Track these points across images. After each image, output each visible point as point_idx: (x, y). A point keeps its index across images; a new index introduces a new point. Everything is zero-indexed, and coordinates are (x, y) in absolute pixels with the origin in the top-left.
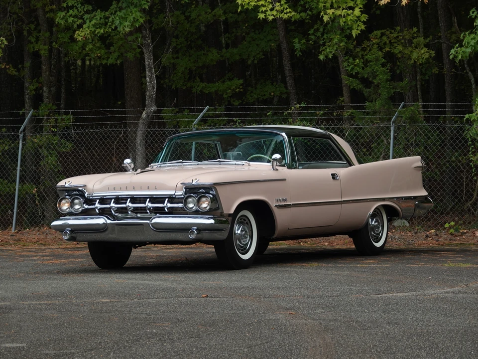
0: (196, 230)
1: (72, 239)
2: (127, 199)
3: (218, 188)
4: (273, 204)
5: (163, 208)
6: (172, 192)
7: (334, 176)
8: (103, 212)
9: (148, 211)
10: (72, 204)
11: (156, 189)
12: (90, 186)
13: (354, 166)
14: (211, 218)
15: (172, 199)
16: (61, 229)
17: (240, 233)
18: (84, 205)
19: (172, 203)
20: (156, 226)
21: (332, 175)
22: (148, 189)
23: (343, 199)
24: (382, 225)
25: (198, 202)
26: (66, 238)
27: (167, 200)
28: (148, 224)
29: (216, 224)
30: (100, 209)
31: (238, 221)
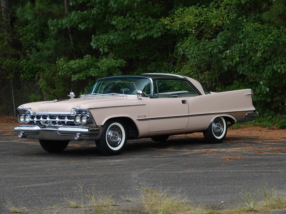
0: (79, 135)
1: (24, 137)
2: (47, 116)
3: (91, 111)
4: (134, 119)
5: (64, 122)
6: (69, 113)
7: (184, 102)
8: (39, 123)
9: (57, 123)
10: (25, 118)
11: (62, 111)
12: (33, 108)
13: (201, 95)
14: (87, 128)
15: (69, 117)
16: (19, 131)
17: (112, 135)
18: (30, 119)
19: (68, 119)
20: (60, 132)
21: (182, 101)
22: (58, 111)
23: (190, 114)
24: (223, 126)
25: (81, 119)
26: (20, 136)
27: (66, 117)
28: (56, 130)
29: (89, 132)
30: (37, 121)
31: (111, 129)
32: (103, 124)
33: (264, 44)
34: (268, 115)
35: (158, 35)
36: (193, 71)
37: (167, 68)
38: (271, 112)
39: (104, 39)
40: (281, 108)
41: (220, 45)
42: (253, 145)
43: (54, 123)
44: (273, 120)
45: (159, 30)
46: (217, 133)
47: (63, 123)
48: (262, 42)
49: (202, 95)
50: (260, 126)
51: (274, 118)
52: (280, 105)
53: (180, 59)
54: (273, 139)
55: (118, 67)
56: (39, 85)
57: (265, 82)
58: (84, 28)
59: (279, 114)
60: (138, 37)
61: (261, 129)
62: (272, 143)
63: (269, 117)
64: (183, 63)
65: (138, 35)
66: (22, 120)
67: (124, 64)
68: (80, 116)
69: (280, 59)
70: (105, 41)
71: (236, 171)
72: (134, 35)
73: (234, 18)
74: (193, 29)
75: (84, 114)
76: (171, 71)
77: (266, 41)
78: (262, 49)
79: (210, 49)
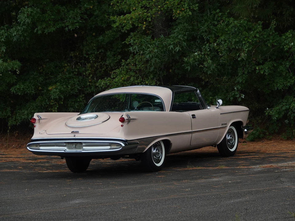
48: (247, 40)
57: (240, 88)
60: (46, 30)
69: (254, 59)
74: (144, 25)
76: (76, 73)
77: (251, 39)
78: (246, 48)
79: (172, 46)
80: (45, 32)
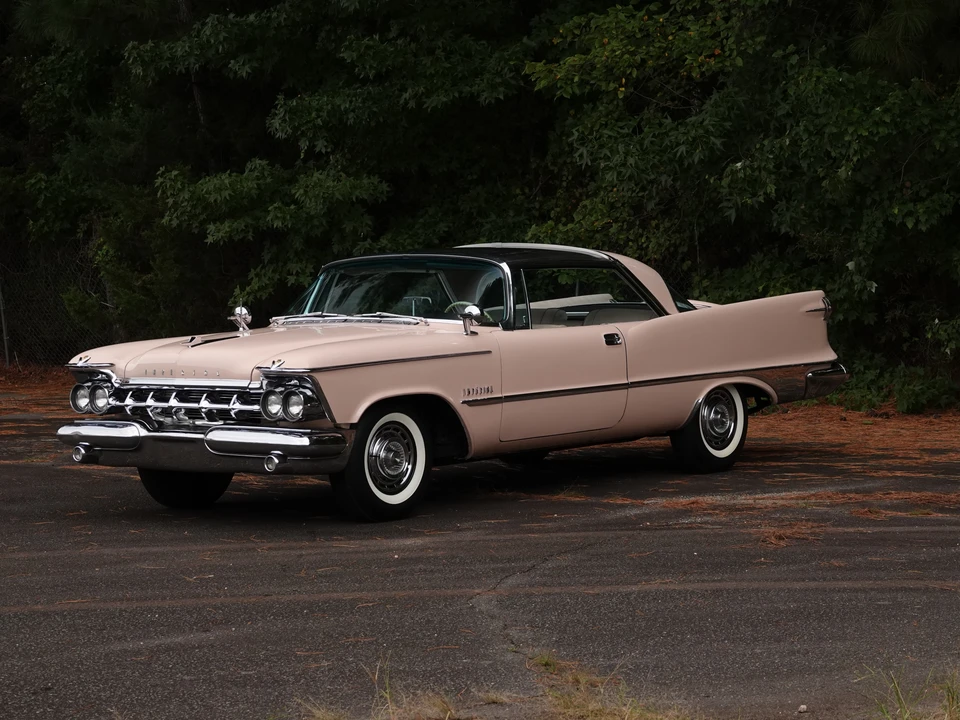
0: (278, 456)
2: (171, 391)
3: (316, 376)
4: (456, 400)
5: (228, 412)
6: (244, 383)
7: (611, 339)
8: (140, 416)
9: (204, 416)
10: (93, 397)
11: (219, 377)
12: (120, 365)
13: (666, 317)
14: (305, 434)
15: (245, 395)
16: (73, 441)
17: (382, 454)
18: (111, 400)
19: (243, 403)
20: (214, 444)
21: (605, 336)
22: (206, 376)
23: (631, 380)
24: (733, 418)
25: (286, 404)
26: (77, 458)
27: (235, 396)
28: (202, 440)
29: (313, 447)
30: (134, 409)
31: (378, 435)
32: (355, 419)
33: (860, 136)
34: (867, 368)
35: (495, 95)
36: (616, 221)
37: (526, 205)
38: (877, 356)
39: (317, 110)
40: (908, 344)
41: (715, 137)
42: (836, 478)
43: (194, 414)
44: (881, 383)
45: (499, 80)
46: (716, 437)
47: (224, 415)
48: (855, 131)
49: (667, 314)
50: (840, 404)
51: (887, 375)
52: (906, 334)
53: (570, 178)
54: (896, 457)
55: (362, 202)
56: (90, 256)
57: (864, 264)
58: (249, 71)
59: (903, 365)
60: (429, 101)
61: (844, 415)
62: (898, 474)
63: (871, 375)
64: (580, 190)
65: (428, 93)
66: (83, 402)
67: (382, 193)
68: (281, 393)
69: (908, 184)
70: (319, 117)
71: (813, 584)
72: (416, 94)
73: (758, 48)
74: (621, 86)
75: (295, 386)
76: (537, 214)
77: (868, 129)
78: (854, 155)
79: (682, 149)
80: (425, 106)
